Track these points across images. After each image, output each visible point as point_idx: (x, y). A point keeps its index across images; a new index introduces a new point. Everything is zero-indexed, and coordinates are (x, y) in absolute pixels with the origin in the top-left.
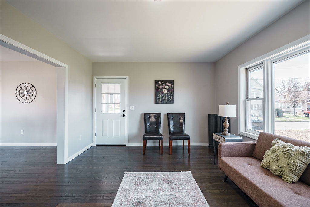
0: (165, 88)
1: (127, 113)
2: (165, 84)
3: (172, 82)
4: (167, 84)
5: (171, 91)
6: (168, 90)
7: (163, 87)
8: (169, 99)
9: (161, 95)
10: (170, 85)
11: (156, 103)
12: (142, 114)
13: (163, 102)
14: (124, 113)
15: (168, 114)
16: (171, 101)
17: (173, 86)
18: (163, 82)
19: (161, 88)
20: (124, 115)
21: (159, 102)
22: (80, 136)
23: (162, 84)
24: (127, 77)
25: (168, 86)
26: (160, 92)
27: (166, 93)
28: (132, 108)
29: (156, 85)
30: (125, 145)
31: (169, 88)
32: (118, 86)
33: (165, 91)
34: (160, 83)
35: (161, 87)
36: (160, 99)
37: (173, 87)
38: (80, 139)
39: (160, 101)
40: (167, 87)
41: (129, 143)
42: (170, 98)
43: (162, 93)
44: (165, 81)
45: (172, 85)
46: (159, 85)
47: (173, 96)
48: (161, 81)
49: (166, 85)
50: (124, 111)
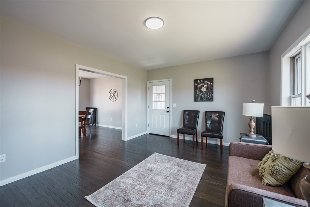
0: (204, 87)
1: (170, 110)
2: (204, 82)
3: (211, 80)
4: (205, 82)
5: (210, 89)
6: (207, 89)
7: (202, 85)
8: (207, 97)
9: (200, 93)
10: (209, 83)
11: (195, 101)
12: (182, 111)
13: (202, 100)
14: (168, 110)
15: (206, 112)
16: (211, 99)
17: (213, 83)
18: (202, 81)
19: (200, 87)
20: (168, 112)
21: (198, 100)
22: (137, 125)
23: (201, 83)
24: (171, 80)
25: (207, 84)
26: (199, 90)
27: (204, 92)
28: (174, 105)
29: (195, 84)
30: (169, 137)
31: (208, 86)
32: (163, 87)
33: (204, 89)
34: (199, 82)
35: (200, 86)
36: (199, 97)
37: (213, 85)
38: (137, 127)
39: (199, 99)
40: (205, 86)
41: (172, 135)
42: (209, 96)
43: (201, 91)
44: (204, 80)
45: (211, 83)
46: (198, 84)
47: (213, 94)
48: (200, 80)
49: (205, 84)
50: (168, 108)
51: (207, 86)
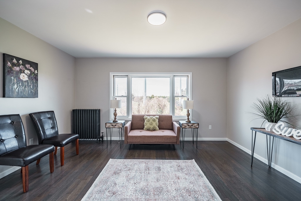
0: (24, 73)
2: (24, 65)
3: (35, 65)
4: (27, 66)
5: (34, 78)
6: (29, 76)
7: (21, 70)
9: (17, 82)
10: (32, 69)
11: (3, 97)
16: (35, 94)
17: (37, 71)
18: (21, 62)
21: (13, 95)
23: (18, 65)
25: (30, 70)
26: (15, 77)
27: (25, 81)
31: (31, 74)
33: (24, 77)
34: (15, 61)
35: (18, 69)
37: (37, 73)
39: (15, 93)
40: (26, 71)
42: (33, 90)
43: (19, 80)
44: (25, 62)
45: (35, 70)
46: (14, 65)
48: (18, 59)
49: (26, 69)
51: (29, 73)
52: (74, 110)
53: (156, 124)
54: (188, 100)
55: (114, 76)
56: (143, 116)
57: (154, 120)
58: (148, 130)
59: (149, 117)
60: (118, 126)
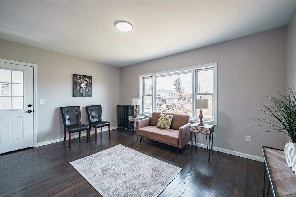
0: (83, 83)
1: (36, 108)
2: (83, 78)
3: (90, 78)
4: (85, 79)
5: (89, 85)
6: (86, 85)
7: (81, 82)
8: (87, 93)
9: (79, 89)
10: (88, 80)
11: (73, 97)
12: (57, 109)
13: (81, 95)
14: (31, 108)
15: (87, 107)
16: (89, 95)
17: (91, 81)
18: (81, 77)
19: (80, 83)
20: (30, 111)
21: (77, 96)
23: (80, 79)
25: (87, 81)
26: (78, 86)
27: (84, 88)
28: (43, 101)
29: (73, 79)
30: (32, 148)
31: (87, 83)
33: (83, 85)
34: (78, 77)
35: (79, 81)
36: (79, 93)
39: (79, 94)
40: (85, 82)
41: (38, 144)
43: (81, 87)
44: (84, 77)
46: (78, 79)
47: (91, 90)
48: (80, 76)
50: (30, 106)
51: (86, 83)
52: (118, 106)
53: (167, 123)
54: (201, 98)
55: (143, 78)
56: (159, 114)
57: (166, 119)
58: (160, 128)
59: (163, 115)
60: (136, 120)
